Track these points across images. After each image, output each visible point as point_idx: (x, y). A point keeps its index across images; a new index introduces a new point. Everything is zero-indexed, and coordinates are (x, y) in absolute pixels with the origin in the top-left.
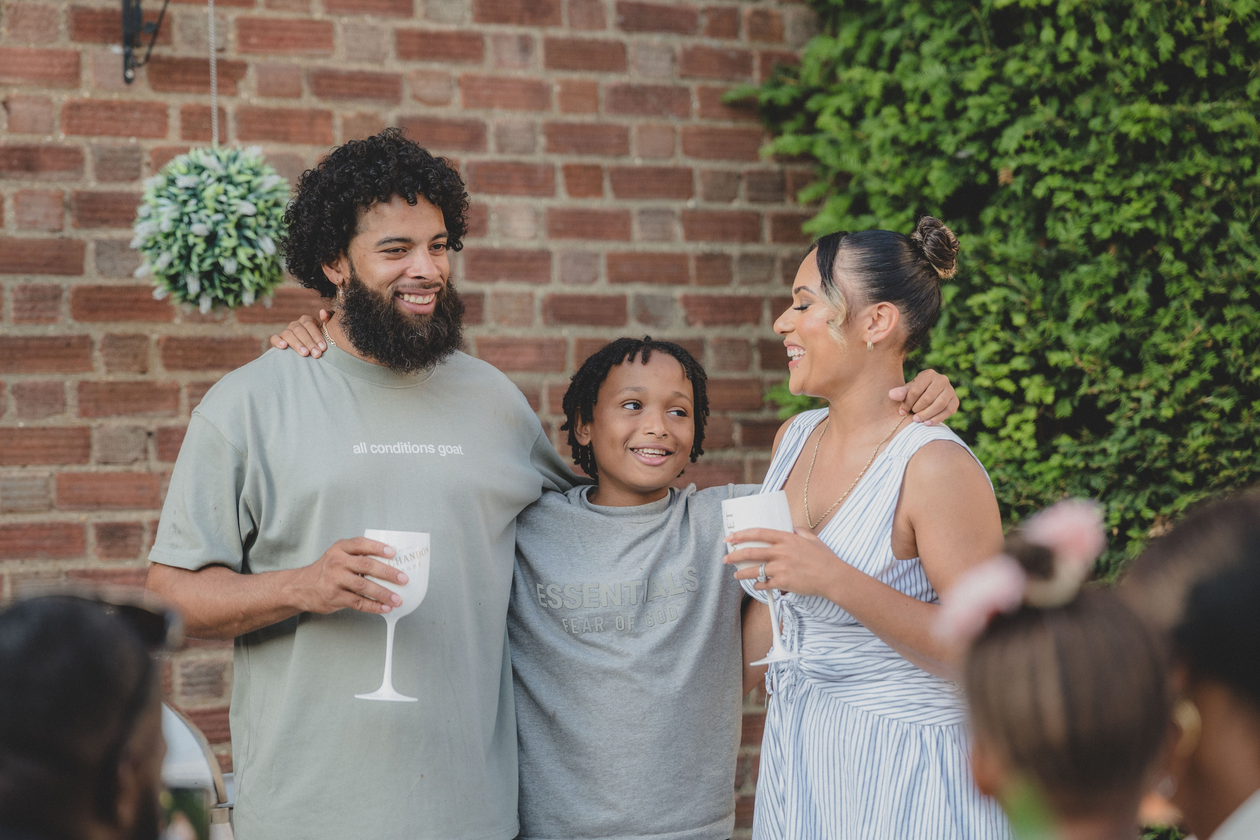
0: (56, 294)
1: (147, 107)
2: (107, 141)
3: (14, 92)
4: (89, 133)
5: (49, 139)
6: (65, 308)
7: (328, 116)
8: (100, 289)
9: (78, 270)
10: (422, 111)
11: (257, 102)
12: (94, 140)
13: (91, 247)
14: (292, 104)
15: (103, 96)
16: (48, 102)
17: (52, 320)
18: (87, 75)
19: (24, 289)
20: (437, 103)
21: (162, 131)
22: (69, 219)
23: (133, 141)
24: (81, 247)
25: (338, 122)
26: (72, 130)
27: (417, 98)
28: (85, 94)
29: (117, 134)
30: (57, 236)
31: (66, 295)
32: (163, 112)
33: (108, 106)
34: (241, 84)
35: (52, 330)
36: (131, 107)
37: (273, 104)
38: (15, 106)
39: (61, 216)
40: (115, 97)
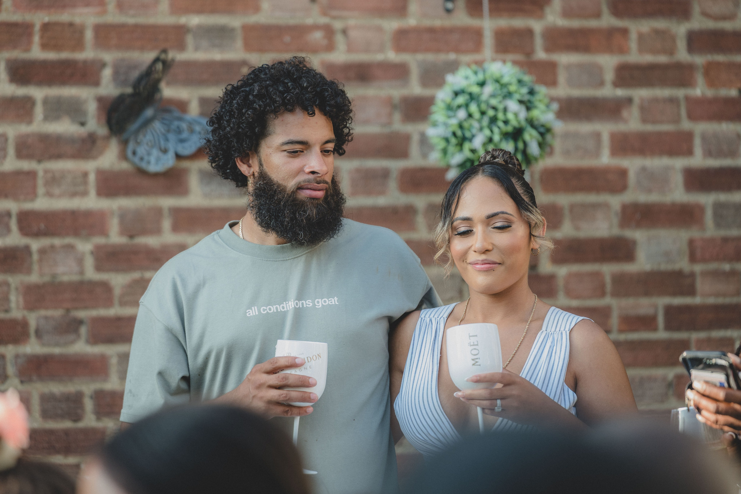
0: (385, 174)
1: (465, 31)
2: (430, 57)
3: (352, 22)
4: (415, 51)
5: (379, 57)
6: (393, 185)
7: (625, 32)
8: (423, 170)
9: (404, 154)
10: (711, 25)
11: (562, 22)
12: (420, 57)
13: (416, 138)
14: (593, 23)
15: (427, 23)
16: (380, 29)
17: (382, 193)
18: (413, 8)
19: (358, 171)
20: (724, 18)
21: (478, 47)
22: (397, 116)
23: (452, 56)
24: (407, 138)
25: (634, 36)
26: (399, 48)
27: (705, 14)
28: (412, 22)
29: (438, 51)
30: (386, 130)
31: (394, 175)
32: (478, 34)
33: (431, 30)
34: (548, 10)
35: (381, 201)
36: (451, 30)
37: (575, 24)
38: (353, 34)
39: (390, 115)
40: (438, 23)
